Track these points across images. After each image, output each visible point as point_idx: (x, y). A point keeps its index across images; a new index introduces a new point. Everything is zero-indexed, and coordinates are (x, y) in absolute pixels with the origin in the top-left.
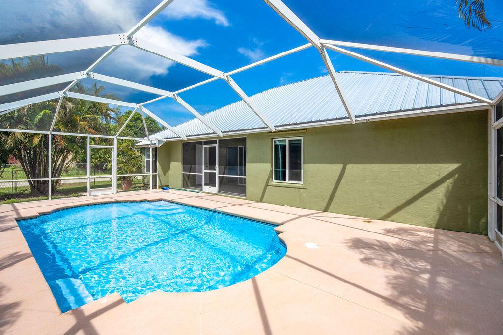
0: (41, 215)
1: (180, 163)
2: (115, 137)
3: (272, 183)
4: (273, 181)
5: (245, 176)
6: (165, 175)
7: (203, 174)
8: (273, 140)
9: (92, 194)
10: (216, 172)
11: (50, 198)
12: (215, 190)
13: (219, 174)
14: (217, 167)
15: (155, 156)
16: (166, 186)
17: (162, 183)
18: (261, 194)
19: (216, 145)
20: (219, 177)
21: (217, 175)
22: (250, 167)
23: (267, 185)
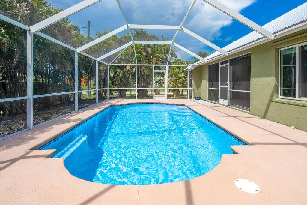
0: (122, 105)
1: (207, 81)
2: (166, 65)
3: (278, 99)
4: (279, 97)
5: (250, 90)
6: (198, 89)
7: (219, 89)
8: (280, 50)
9: (155, 98)
10: (228, 87)
11: (136, 98)
12: (226, 102)
13: (230, 89)
14: (228, 82)
15: (191, 76)
16: (198, 97)
17: (196, 95)
18: (264, 111)
19: (228, 64)
20: (230, 91)
21: (228, 90)
22: (255, 82)
23: (271, 101)
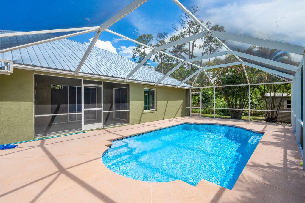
7: (83, 113)
10: (102, 109)
12: (99, 125)
14: (102, 104)
18: (139, 119)
19: (102, 86)
20: (104, 112)
